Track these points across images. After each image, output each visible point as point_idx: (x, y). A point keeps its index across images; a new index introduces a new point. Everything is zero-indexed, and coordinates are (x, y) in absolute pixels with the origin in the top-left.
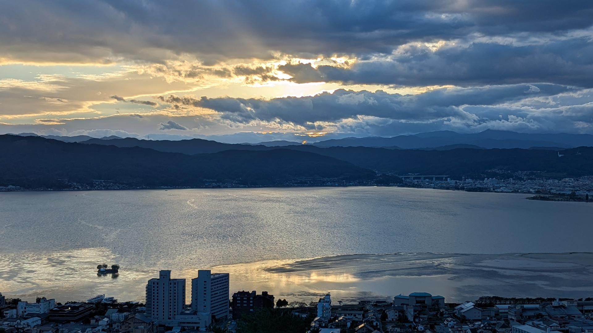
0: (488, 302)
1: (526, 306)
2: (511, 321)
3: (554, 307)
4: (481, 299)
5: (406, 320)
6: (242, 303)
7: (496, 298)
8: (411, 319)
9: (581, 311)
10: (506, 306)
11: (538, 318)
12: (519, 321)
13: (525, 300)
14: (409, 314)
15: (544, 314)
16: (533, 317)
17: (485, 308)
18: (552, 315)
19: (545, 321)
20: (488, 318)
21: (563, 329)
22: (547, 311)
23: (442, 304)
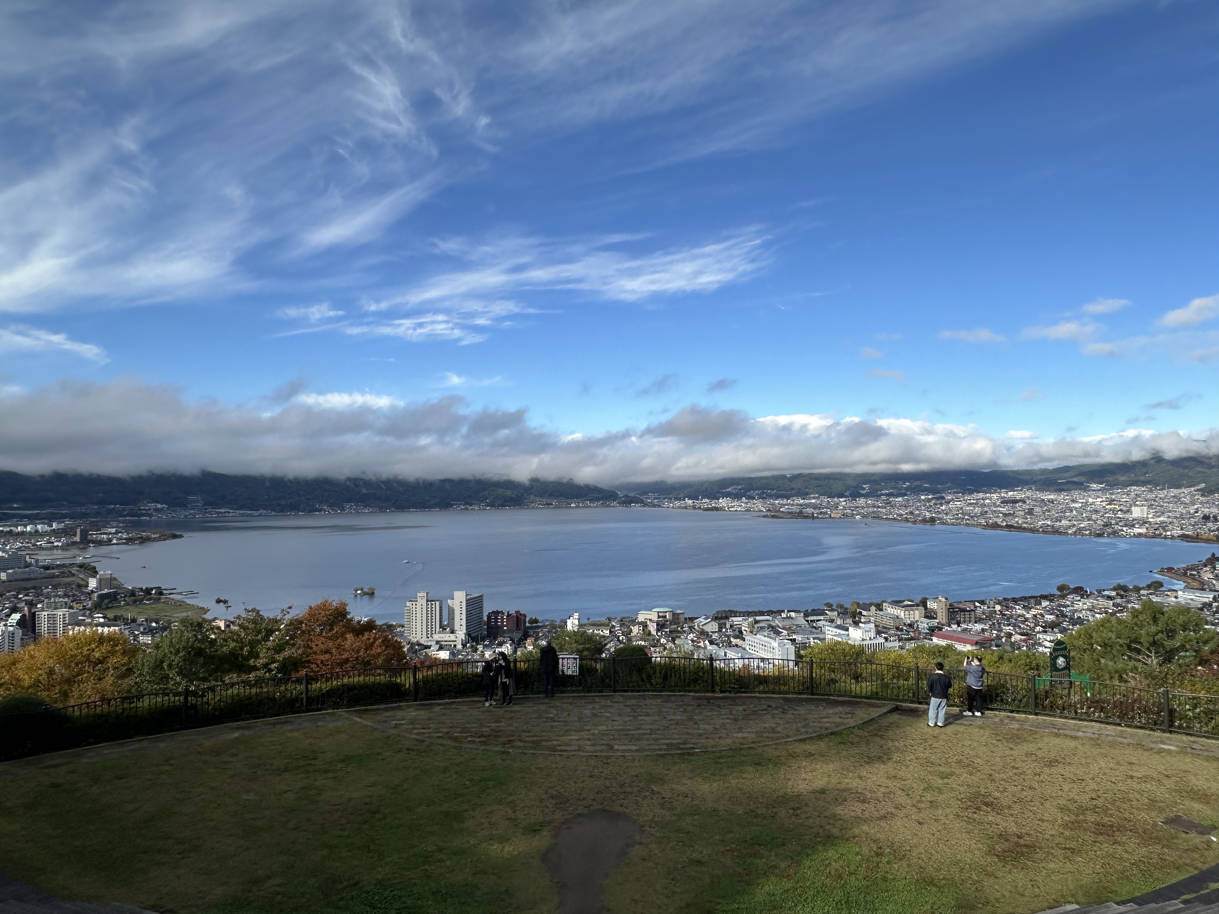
0: (724, 615)
1: (758, 618)
2: (744, 633)
3: (784, 618)
4: (719, 611)
5: (650, 634)
6: (496, 622)
7: (733, 611)
8: (654, 632)
9: (807, 621)
10: (740, 619)
11: (768, 628)
12: (752, 632)
13: (757, 612)
14: (652, 628)
15: (774, 624)
16: (764, 627)
17: (722, 621)
18: (780, 625)
19: (775, 631)
20: (724, 630)
21: (791, 638)
22: (777, 621)
23: (682, 618)
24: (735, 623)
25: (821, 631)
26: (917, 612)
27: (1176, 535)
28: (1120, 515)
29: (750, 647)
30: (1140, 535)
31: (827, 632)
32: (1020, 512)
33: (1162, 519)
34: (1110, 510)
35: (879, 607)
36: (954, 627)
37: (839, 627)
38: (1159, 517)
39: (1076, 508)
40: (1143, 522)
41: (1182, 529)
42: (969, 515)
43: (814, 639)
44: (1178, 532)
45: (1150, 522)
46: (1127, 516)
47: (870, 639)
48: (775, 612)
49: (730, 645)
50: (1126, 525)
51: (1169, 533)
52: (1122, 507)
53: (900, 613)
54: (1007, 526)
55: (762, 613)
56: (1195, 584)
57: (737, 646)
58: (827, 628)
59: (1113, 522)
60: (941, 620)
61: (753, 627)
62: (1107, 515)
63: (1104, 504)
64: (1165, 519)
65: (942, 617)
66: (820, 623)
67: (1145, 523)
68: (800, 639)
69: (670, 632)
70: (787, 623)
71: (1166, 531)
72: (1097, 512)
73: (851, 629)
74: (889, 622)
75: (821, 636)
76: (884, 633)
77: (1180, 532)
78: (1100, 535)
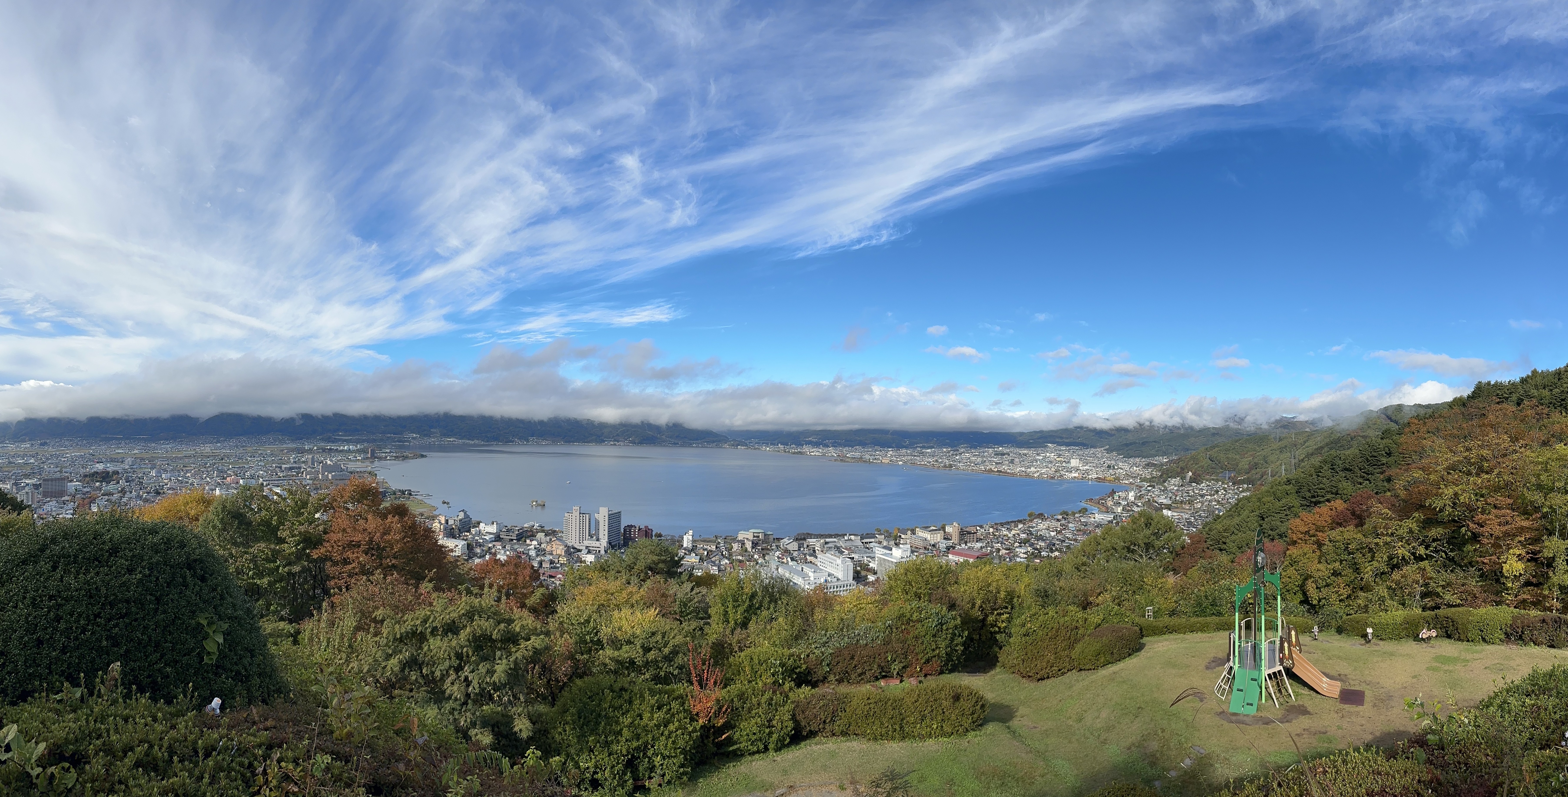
0: (803, 536)
1: (828, 540)
2: (817, 552)
3: (845, 541)
4: (798, 534)
5: (746, 550)
6: (630, 534)
7: (809, 534)
8: (749, 549)
9: (863, 543)
10: (814, 540)
11: (834, 549)
12: (822, 551)
13: (826, 536)
14: (748, 545)
15: (838, 546)
16: (831, 548)
17: (801, 543)
18: (843, 547)
19: (839, 551)
20: (802, 549)
21: (851, 556)
22: (841, 543)
23: (771, 538)
24: (810, 544)
25: (873, 552)
26: (939, 535)
27: (1093, 479)
28: (1064, 464)
29: (821, 564)
30: (1075, 478)
31: (877, 553)
33: (1086, 467)
34: (1059, 462)
35: (913, 532)
36: (963, 546)
37: (885, 548)
39: (1039, 460)
41: (1097, 474)
42: (974, 463)
43: (867, 556)
44: (1094, 477)
45: (1080, 470)
46: (1067, 465)
47: (907, 557)
48: (840, 536)
49: (807, 561)
50: (1067, 471)
51: (1090, 477)
52: (1064, 459)
53: (927, 535)
54: (998, 471)
55: (830, 536)
56: (1104, 510)
57: (811, 563)
58: (877, 549)
59: (1060, 469)
60: (955, 541)
61: (824, 547)
62: (1057, 465)
63: (1055, 457)
64: (1089, 468)
65: (955, 539)
66: (872, 545)
67: (1078, 470)
68: (857, 559)
69: (762, 549)
70: (848, 544)
71: (1088, 476)
72: (1051, 462)
73: (894, 549)
74: (920, 544)
75: (872, 555)
76: (916, 552)
77: (1096, 476)
78: (1052, 478)
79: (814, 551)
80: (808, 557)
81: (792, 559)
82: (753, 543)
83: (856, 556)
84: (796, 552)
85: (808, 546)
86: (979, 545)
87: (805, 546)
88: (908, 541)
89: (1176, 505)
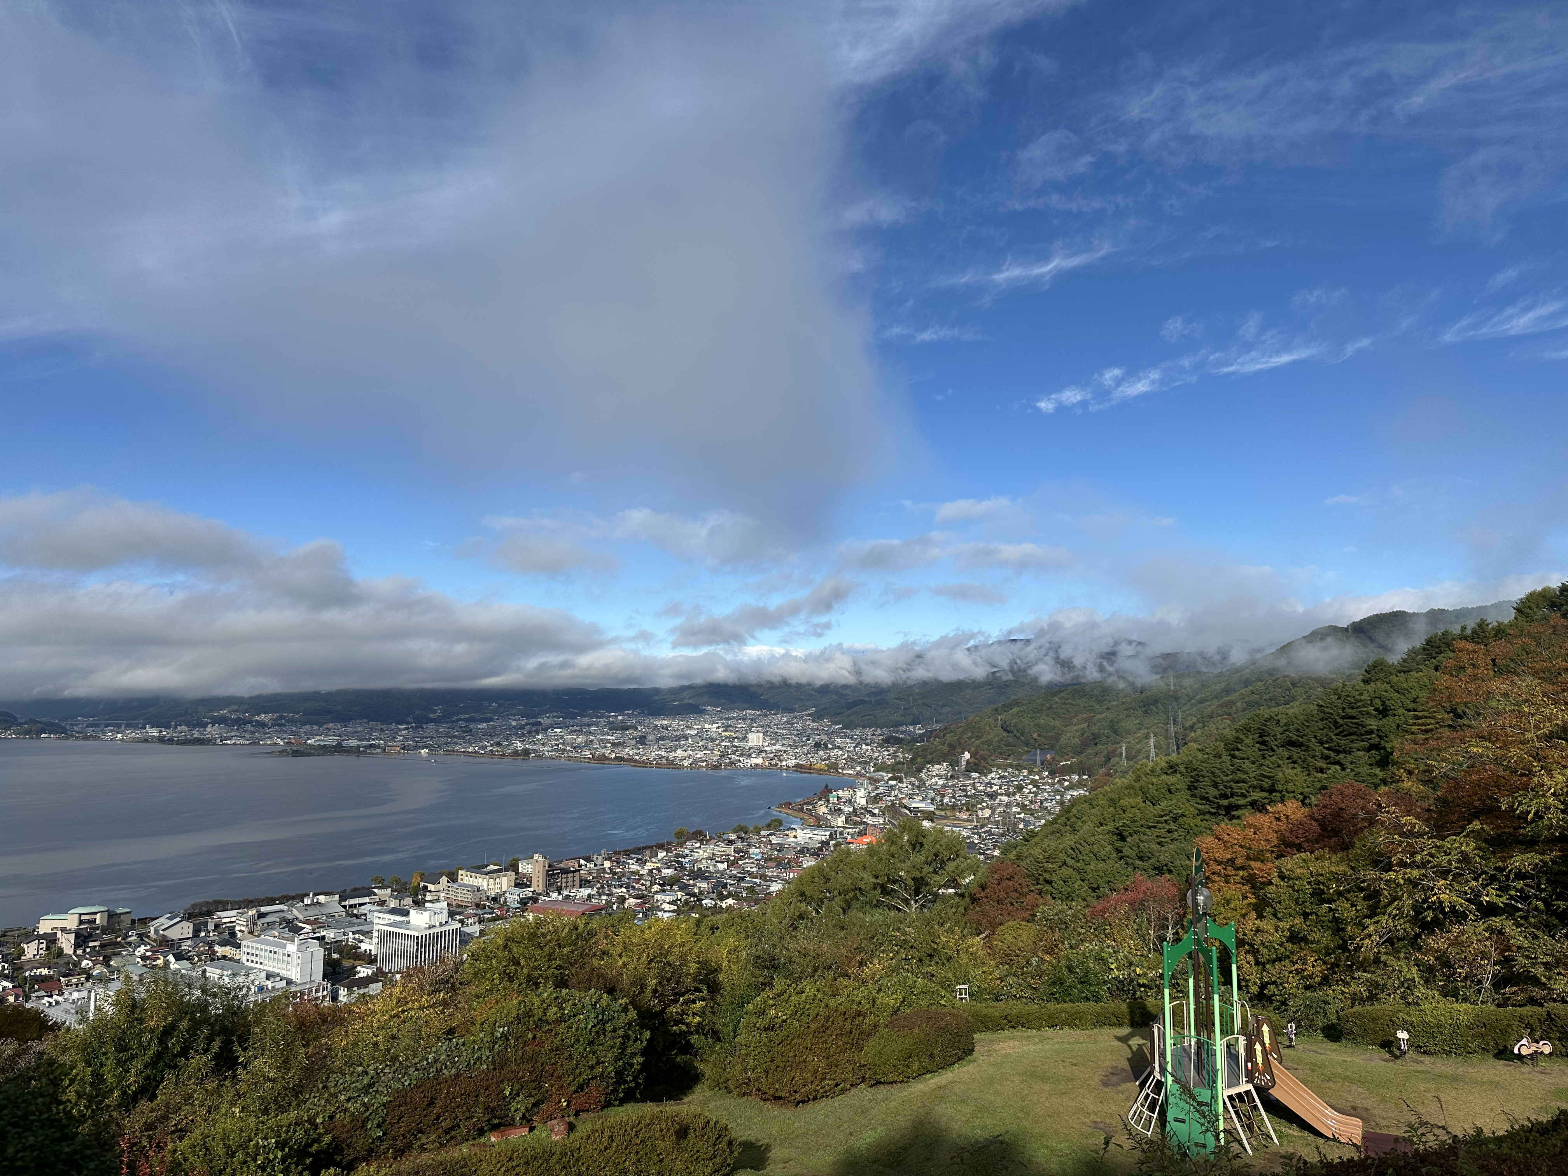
0: (204, 909)
1: (264, 909)
2: (239, 935)
3: (306, 905)
4: (194, 906)
5: (60, 954)
7: (220, 902)
8: (68, 950)
9: (344, 907)
10: (234, 913)
11: (281, 924)
12: (251, 933)
13: (263, 901)
14: (67, 944)
15: (290, 917)
16: (274, 923)
17: (200, 920)
18: (301, 917)
19: (292, 927)
20: (203, 934)
21: (317, 935)
22: (296, 912)
23: (126, 921)
24: (224, 920)
25: (365, 920)
26: (505, 880)
27: (790, 765)
28: (736, 743)
29: (249, 957)
30: (757, 765)
31: (376, 921)
32: (631, 742)
33: (777, 747)
34: (726, 738)
35: (452, 876)
36: (554, 895)
37: (394, 911)
38: (774, 745)
39: (691, 736)
40: (760, 751)
41: (796, 759)
42: (572, 745)
43: (354, 933)
44: (792, 762)
45: (766, 751)
46: (742, 744)
47: (441, 925)
48: (293, 898)
49: (213, 958)
50: (742, 755)
51: (784, 763)
52: (738, 734)
53: (482, 882)
54: (616, 758)
55: (271, 902)
56: (812, 821)
57: (224, 957)
58: (376, 914)
59: (730, 751)
60: (536, 888)
61: (255, 924)
62: (723, 744)
63: (720, 730)
64: (781, 748)
65: (538, 883)
66: (364, 909)
67: (761, 752)
68: (332, 936)
69: (101, 946)
70: (312, 913)
71: (781, 761)
72: (713, 740)
73: (413, 912)
74: (466, 897)
75: (365, 928)
76: (459, 914)
77: (794, 762)
78: (717, 767)
79: (233, 934)
80: (217, 948)
81: (179, 957)
82: (76, 937)
83: (330, 934)
84: (189, 942)
85: (217, 926)
86: (585, 892)
87: (211, 926)
88: (442, 895)
89: (943, 813)
